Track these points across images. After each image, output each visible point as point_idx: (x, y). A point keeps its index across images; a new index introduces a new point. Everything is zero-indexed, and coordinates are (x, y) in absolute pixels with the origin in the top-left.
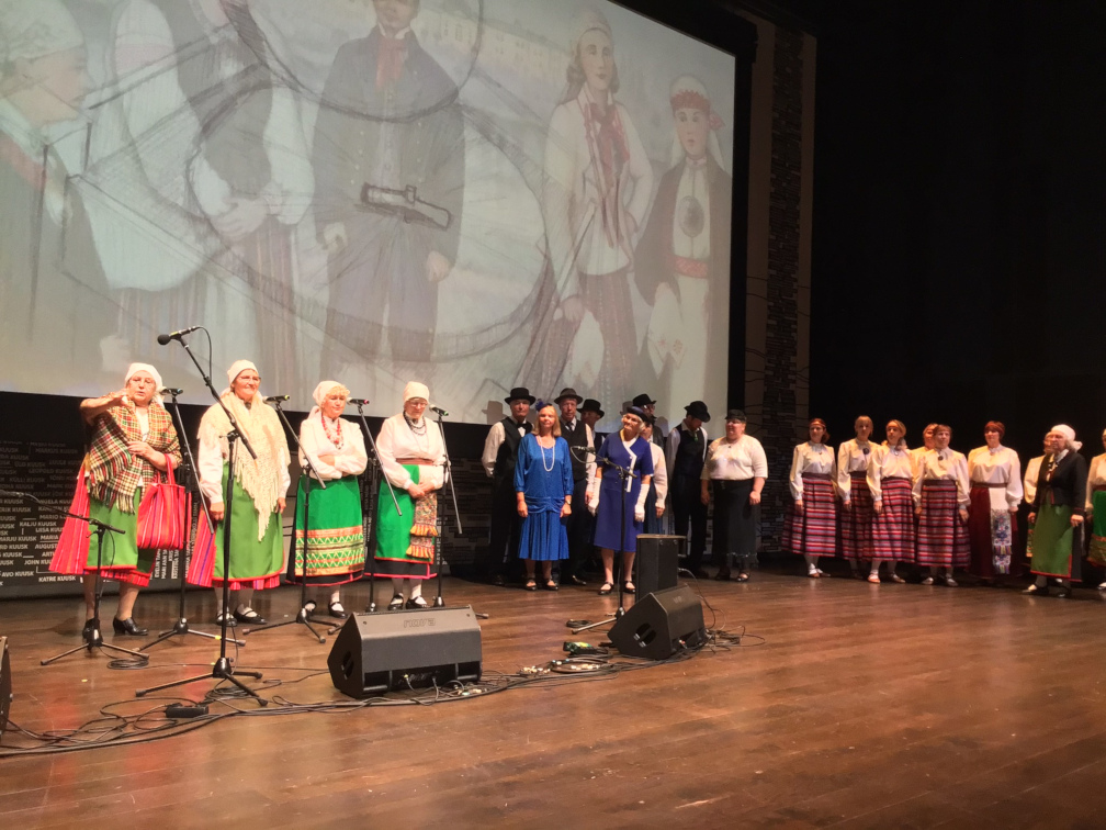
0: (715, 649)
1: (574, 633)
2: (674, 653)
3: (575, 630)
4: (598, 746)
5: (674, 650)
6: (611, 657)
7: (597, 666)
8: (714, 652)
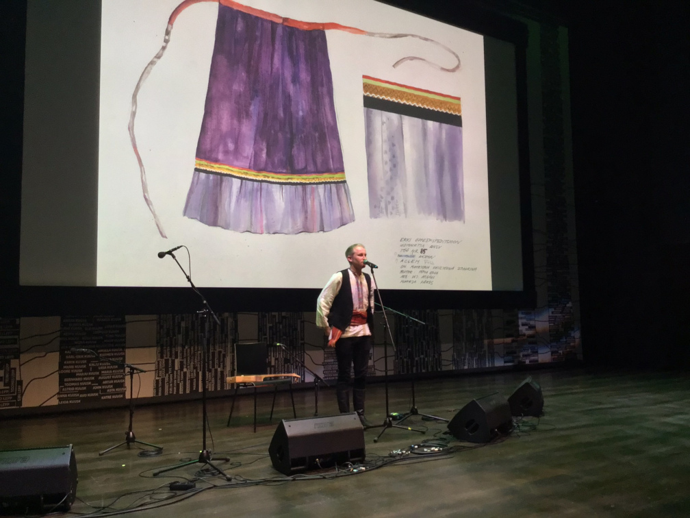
2: (492, 439)
5: (492, 436)
6: (450, 442)
7: (441, 449)
8: (519, 436)
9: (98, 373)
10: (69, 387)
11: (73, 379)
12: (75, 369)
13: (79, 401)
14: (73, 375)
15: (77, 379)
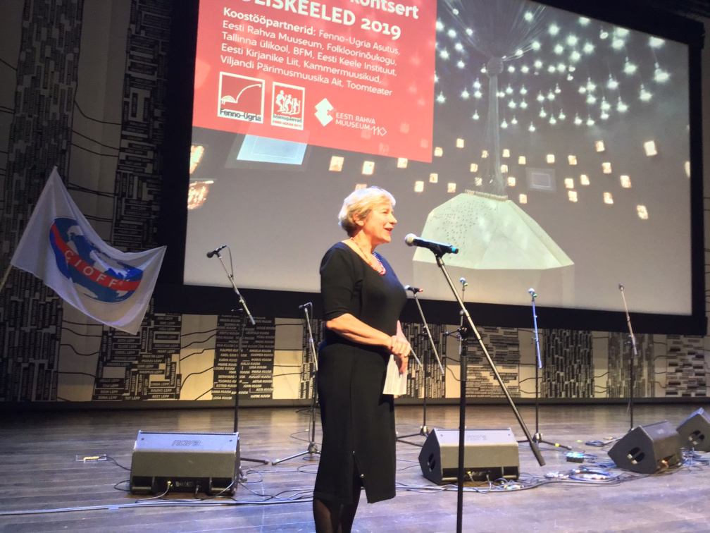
0: (691, 468)
2: (658, 470)
5: (658, 467)
8: (690, 471)
9: (248, 372)
10: (222, 383)
11: (225, 377)
12: (228, 366)
13: (231, 398)
14: (226, 373)
15: (229, 377)
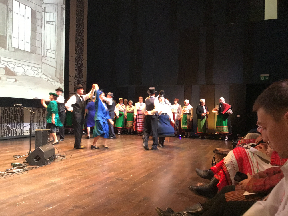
1: (15, 159)
2: (46, 163)
3: (15, 158)
4: (20, 195)
5: (46, 162)
6: (27, 166)
7: (22, 169)
8: (58, 161)
